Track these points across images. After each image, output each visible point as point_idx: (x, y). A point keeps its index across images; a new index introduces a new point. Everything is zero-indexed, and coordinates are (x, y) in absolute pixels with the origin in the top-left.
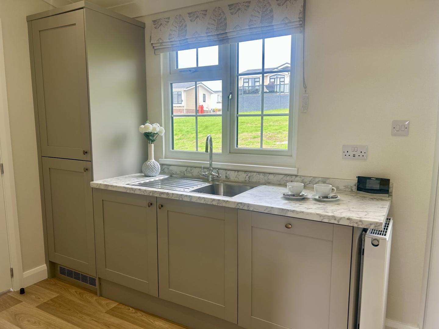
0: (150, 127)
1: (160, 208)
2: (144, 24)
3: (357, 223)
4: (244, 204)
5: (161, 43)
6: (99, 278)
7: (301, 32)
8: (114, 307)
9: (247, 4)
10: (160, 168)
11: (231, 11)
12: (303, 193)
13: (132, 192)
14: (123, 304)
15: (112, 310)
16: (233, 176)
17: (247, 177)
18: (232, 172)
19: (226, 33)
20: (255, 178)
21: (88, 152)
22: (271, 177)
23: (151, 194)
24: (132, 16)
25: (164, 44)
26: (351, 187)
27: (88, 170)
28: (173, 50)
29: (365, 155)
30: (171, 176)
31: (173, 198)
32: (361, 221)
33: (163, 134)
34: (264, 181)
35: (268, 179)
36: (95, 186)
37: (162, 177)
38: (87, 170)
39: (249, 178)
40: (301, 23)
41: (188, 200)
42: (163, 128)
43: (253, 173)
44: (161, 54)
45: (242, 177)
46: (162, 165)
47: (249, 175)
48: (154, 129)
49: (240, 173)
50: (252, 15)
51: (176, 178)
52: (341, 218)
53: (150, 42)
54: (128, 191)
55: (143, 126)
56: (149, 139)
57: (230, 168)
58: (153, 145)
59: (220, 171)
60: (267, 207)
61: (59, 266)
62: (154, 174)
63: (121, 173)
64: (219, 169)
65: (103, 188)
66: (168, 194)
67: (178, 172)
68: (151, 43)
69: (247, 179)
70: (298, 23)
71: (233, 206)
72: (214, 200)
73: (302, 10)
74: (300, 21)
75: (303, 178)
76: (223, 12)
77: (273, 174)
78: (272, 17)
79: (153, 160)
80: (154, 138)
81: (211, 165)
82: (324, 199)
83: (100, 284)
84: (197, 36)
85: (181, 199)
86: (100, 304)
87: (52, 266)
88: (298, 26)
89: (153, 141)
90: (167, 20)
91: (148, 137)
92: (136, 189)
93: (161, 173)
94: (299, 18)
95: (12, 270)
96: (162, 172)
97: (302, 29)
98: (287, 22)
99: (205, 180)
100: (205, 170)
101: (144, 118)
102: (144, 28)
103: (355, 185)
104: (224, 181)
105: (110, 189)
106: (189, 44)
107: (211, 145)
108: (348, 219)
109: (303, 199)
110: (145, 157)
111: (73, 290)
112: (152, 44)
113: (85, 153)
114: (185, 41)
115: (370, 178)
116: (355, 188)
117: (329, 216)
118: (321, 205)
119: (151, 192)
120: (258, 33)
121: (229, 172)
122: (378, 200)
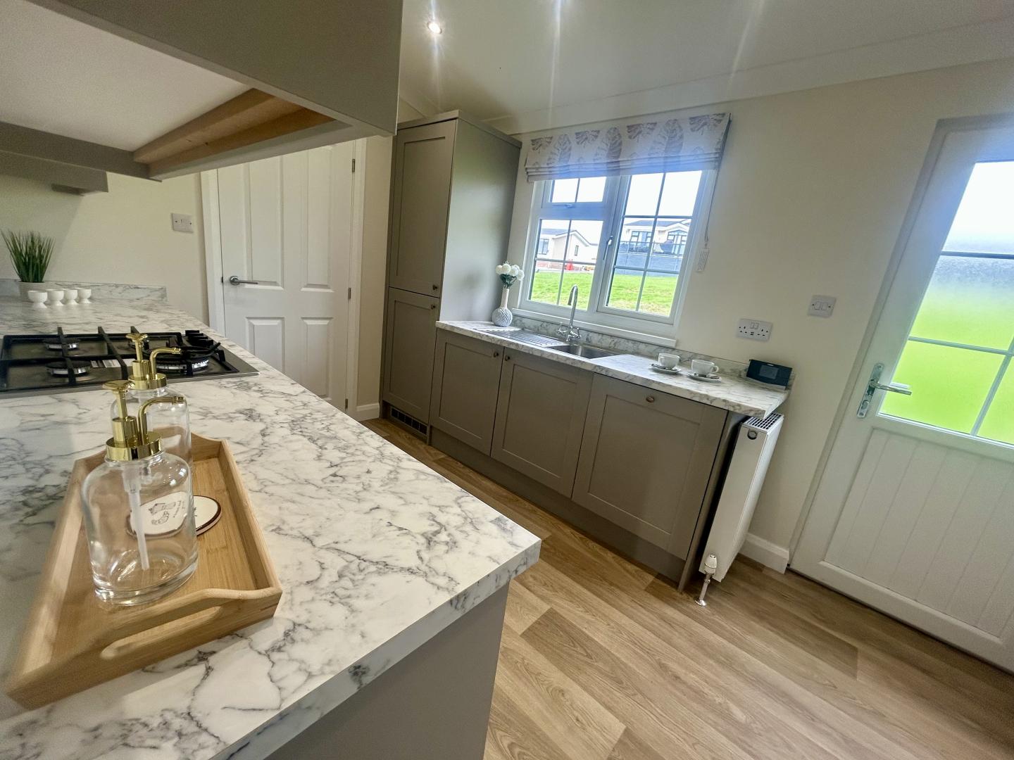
0: (508, 269)
1: (506, 360)
2: (521, 143)
3: (733, 407)
4: (603, 368)
5: (537, 168)
6: (431, 427)
7: (714, 168)
8: (442, 458)
9: (651, 126)
10: (512, 318)
11: (630, 134)
12: (676, 368)
13: (479, 338)
14: (452, 458)
15: (440, 460)
16: (595, 339)
17: (613, 343)
18: (595, 334)
19: (619, 161)
20: (623, 345)
21: (437, 288)
22: (642, 347)
23: (499, 343)
24: (508, 133)
25: (541, 170)
26: (740, 372)
27: (436, 308)
28: (550, 179)
29: (766, 334)
30: (523, 329)
31: (522, 350)
32: (739, 405)
33: (521, 280)
34: (631, 350)
35: (638, 349)
36: (440, 326)
37: (513, 329)
38: (434, 307)
39: (615, 344)
40: (717, 155)
41: (539, 355)
42: (522, 271)
43: (620, 339)
44: (535, 183)
45: (607, 342)
46: (515, 316)
47: (616, 340)
48: (513, 271)
49: (604, 337)
50: (655, 142)
51: (529, 332)
52: (715, 399)
53: (525, 165)
54: (475, 337)
55: (500, 266)
56: (505, 283)
57: (594, 329)
58: (508, 290)
59: (582, 332)
60: (629, 375)
61: (392, 407)
62: (504, 324)
63: (470, 318)
64: (580, 329)
65: (448, 329)
66: (517, 345)
67: (532, 327)
68: (527, 166)
69: (612, 345)
70: (712, 156)
71: (589, 369)
72: (568, 359)
73: (722, 138)
74: (716, 153)
75: (681, 353)
76: (619, 134)
77: (645, 343)
78: (681, 145)
79: (506, 308)
80: (511, 282)
81: (572, 322)
82: (701, 378)
83: (431, 433)
84: (582, 163)
85: (531, 353)
86: (430, 453)
87: (385, 406)
88: (713, 159)
89: (509, 285)
90: (548, 140)
91: (505, 280)
92: (483, 335)
93: (511, 325)
94: (716, 149)
95: (347, 401)
96: (514, 324)
97: (717, 164)
98: (699, 152)
99: (561, 339)
100: (564, 328)
101: (503, 257)
102: (520, 149)
103: (745, 370)
104: (584, 344)
105: (456, 331)
106: (570, 172)
107: (576, 298)
108: (724, 401)
109: (676, 374)
110: (498, 303)
111: (404, 434)
112: (526, 169)
113: (435, 288)
114: (567, 168)
115: (766, 364)
116: (744, 374)
117: (701, 395)
118: (696, 383)
119: (499, 340)
120: (659, 164)
121: (591, 334)
122: (769, 390)
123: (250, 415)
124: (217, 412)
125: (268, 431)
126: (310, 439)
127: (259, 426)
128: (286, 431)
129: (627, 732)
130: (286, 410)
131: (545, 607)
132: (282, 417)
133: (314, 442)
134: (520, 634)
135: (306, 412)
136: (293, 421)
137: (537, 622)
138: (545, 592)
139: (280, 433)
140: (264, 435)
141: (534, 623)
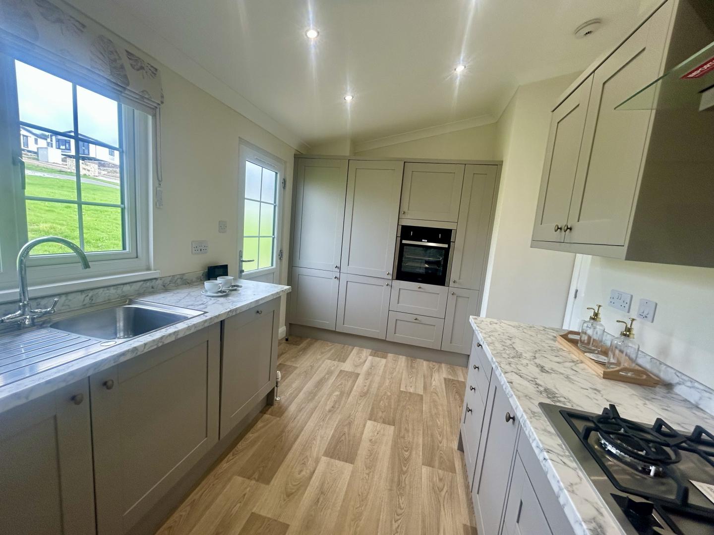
26: (201, 277)
94: (161, 102)
98: (146, 95)
123: (542, 369)
124: (562, 376)
125: (533, 358)
126: (514, 349)
127: (537, 361)
128: (524, 355)
129: (370, 419)
130: (522, 364)
131: (324, 459)
132: (525, 362)
133: (513, 347)
134: (352, 465)
135: (512, 360)
136: (520, 358)
137: (339, 459)
138: (310, 463)
139: (528, 355)
140: (535, 357)
141: (340, 461)
